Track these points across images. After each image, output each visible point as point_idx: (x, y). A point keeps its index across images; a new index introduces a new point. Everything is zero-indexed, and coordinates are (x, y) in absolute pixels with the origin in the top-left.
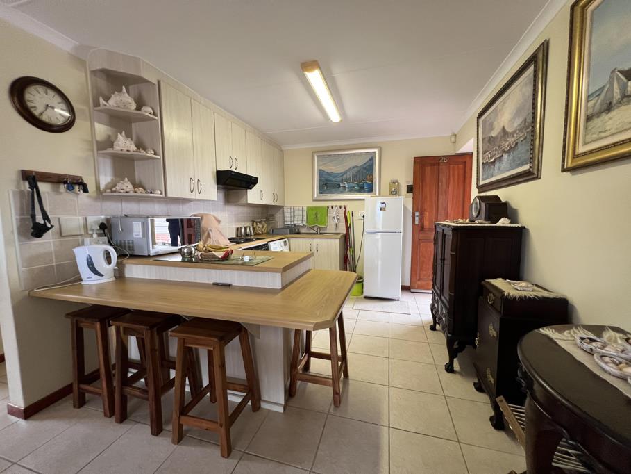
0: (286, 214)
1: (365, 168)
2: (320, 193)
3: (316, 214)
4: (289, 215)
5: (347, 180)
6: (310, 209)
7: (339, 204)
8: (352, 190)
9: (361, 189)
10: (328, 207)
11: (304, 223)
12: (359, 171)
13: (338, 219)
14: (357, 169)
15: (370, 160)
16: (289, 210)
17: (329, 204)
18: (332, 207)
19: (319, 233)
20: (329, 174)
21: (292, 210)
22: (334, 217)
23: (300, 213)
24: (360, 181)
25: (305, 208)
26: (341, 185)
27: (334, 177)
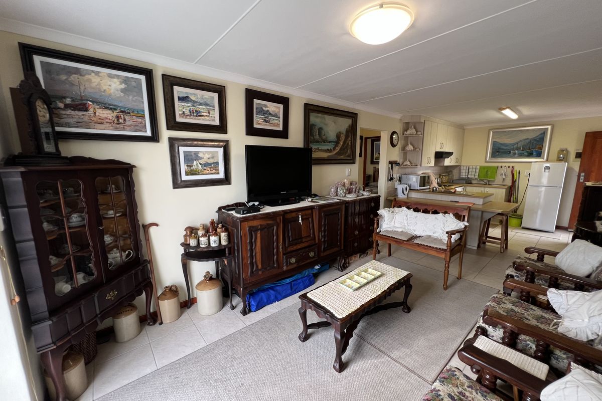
0: (462, 171)
1: (535, 140)
2: (492, 157)
3: (487, 171)
4: (464, 171)
5: (517, 149)
6: (482, 168)
7: (507, 165)
8: (521, 156)
9: (530, 155)
10: (498, 167)
11: (477, 177)
12: (530, 142)
13: (505, 175)
14: (527, 141)
15: (541, 134)
16: (465, 168)
17: (500, 165)
18: (501, 167)
19: (488, 184)
20: (502, 144)
21: (467, 168)
22: (502, 174)
23: (474, 170)
24: (529, 149)
25: (478, 167)
26: (512, 152)
27: (506, 146)
